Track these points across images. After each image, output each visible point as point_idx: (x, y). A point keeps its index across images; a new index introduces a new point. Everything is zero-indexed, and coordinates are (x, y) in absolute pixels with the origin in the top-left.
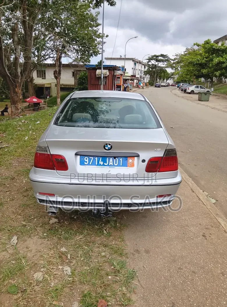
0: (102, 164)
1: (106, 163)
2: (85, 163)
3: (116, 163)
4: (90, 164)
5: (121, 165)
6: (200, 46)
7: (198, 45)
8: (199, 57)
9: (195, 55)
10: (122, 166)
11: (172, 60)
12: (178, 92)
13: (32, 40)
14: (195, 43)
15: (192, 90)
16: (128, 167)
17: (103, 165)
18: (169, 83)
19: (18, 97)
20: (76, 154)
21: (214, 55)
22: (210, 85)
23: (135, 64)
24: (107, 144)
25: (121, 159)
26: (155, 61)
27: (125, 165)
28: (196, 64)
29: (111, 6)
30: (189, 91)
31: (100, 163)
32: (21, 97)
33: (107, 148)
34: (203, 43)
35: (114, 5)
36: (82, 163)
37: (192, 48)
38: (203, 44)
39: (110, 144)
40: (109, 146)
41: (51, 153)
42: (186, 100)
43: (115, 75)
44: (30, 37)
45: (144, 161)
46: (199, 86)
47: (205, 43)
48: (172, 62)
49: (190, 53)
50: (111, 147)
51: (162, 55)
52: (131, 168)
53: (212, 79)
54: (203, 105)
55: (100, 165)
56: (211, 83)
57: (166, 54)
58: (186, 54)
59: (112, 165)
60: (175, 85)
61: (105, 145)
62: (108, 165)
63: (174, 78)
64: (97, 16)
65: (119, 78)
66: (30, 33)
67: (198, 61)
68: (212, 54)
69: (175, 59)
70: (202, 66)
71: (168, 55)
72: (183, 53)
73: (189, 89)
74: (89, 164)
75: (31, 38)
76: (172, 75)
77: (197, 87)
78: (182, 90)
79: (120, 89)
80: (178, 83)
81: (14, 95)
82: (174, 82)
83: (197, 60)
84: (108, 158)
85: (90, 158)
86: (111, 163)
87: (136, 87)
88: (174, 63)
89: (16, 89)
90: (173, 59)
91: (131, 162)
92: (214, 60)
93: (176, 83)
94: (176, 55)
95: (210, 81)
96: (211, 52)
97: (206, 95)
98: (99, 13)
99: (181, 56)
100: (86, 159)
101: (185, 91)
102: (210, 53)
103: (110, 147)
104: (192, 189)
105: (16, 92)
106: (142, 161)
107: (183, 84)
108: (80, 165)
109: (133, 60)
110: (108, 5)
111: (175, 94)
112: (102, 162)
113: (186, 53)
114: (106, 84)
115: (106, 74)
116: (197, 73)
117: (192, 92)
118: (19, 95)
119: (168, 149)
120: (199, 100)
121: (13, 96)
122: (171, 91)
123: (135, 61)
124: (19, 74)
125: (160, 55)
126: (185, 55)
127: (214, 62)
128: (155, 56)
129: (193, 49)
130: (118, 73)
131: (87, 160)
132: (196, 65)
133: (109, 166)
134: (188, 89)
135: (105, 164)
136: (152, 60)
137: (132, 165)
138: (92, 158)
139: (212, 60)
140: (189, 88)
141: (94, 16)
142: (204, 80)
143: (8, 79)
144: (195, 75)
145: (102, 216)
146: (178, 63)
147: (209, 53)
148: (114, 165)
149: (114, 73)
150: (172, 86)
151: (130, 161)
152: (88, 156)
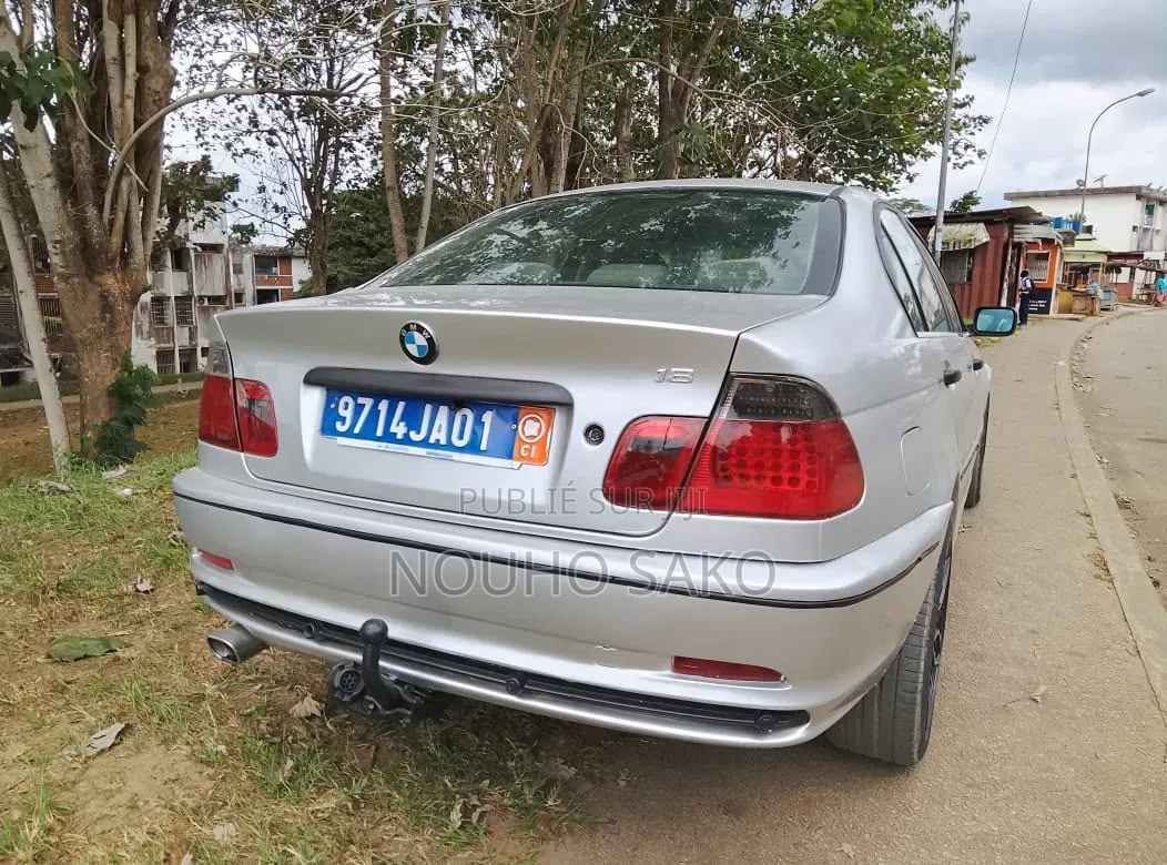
0: (399, 436)
1: (418, 432)
2: (338, 424)
3: (461, 437)
4: (356, 431)
10: (486, 453)
16: (516, 464)
17: (406, 440)
20: (312, 379)
23: (1150, 210)
24: (409, 328)
25: (488, 417)
31: (393, 429)
33: (412, 349)
36: (328, 425)
39: (421, 329)
40: (420, 340)
41: (234, 376)
43: (1018, 246)
45: (595, 433)
52: (528, 469)
55: (394, 438)
59: (443, 442)
61: (406, 333)
62: (424, 443)
65: (1044, 257)
74: (350, 433)
79: (1048, 305)
84: (429, 406)
85: (361, 400)
86: (438, 435)
87: (1141, 302)
91: (534, 437)
100: (346, 407)
103: (426, 344)
106: (587, 434)
108: (320, 435)
109: (1138, 193)
112: (402, 424)
114: (969, 279)
115: (970, 241)
123: (1149, 199)
130: (1030, 236)
131: (348, 413)
133: (430, 446)
135: (414, 436)
137: (539, 456)
138: (368, 402)
148: (450, 446)
149: (1011, 234)
151: (532, 427)
152: (356, 391)
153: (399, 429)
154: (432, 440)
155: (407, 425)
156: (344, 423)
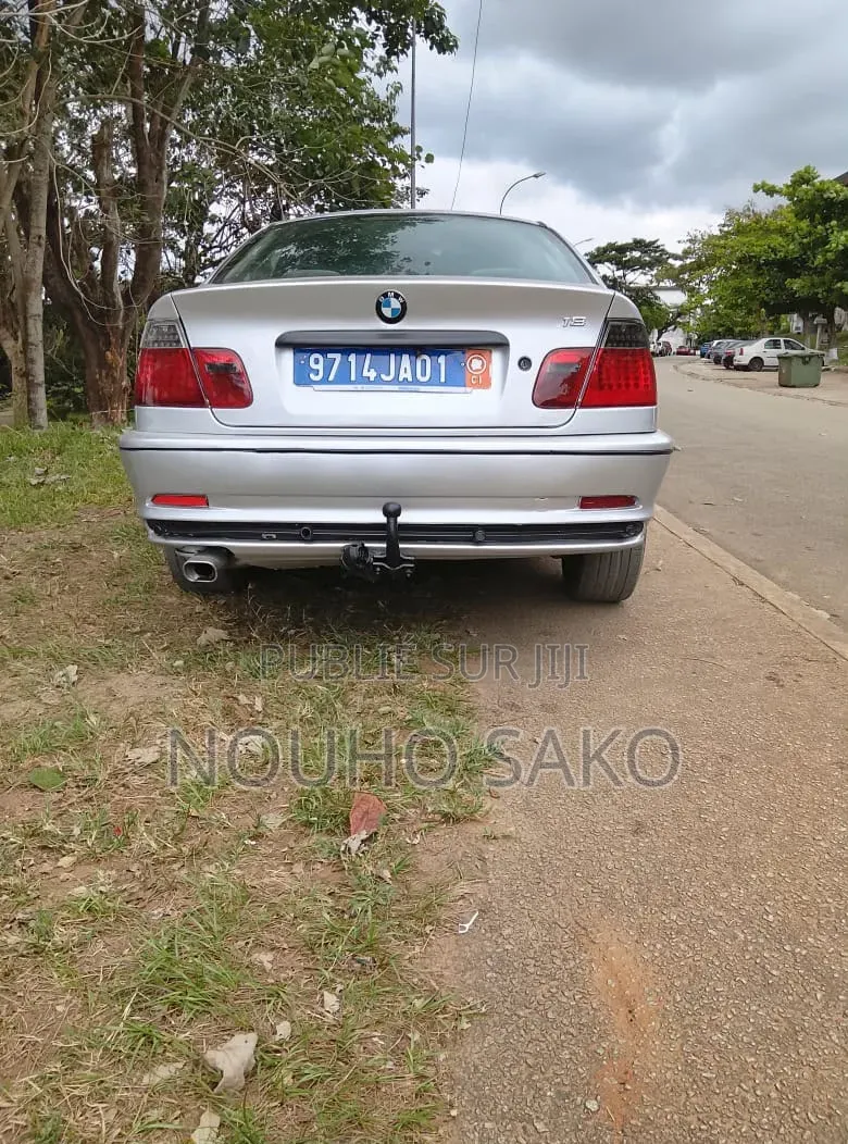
0: (372, 379)
1: (389, 374)
2: (312, 376)
3: (424, 374)
4: (331, 378)
5: (443, 380)
6: (779, 192)
7: (771, 191)
8: (777, 240)
9: (762, 235)
10: (445, 384)
11: (676, 257)
12: (703, 367)
13: (162, 182)
14: (759, 183)
15: (755, 355)
16: (468, 389)
17: (378, 381)
18: (668, 346)
19: (113, 382)
20: (281, 344)
21: (834, 223)
22: (825, 338)
24: (385, 295)
25: (442, 359)
26: (614, 267)
27: (456, 379)
28: (767, 263)
29: (439, 53)
30: (745, 360)
31: (365, 373)
32: (124, 383)
33: (387, 312)
34: (789, 183)
35: (451, 49)
36: (302, 378)
37: (749, 209)
38: (788, 187)
39: (397, 296)
40: (396, 304)
41: (192, 346)
42: (732, 388)
44: (155, 172)
45: (525, 363)
46: (782, 339)
47: (794, 183)
48: (678, 263)
49: (743, 226)
50: (404, 305)
51: (639, 244)
52: (478, 394)
53: (830, 317)
54: (798, 397)
55: (367, 381)
56: (826, 331)
57: (653, 240)
58: (728, 232)
59: (410, 379)
60: (692, 351)
61: (382, 299)
62: (395, 380)
63: (685, 325)
64: (391, 97)
66: (157, 155)
67: (774, 251)
68: (826, 219)
69: (687, 253)
70: (789, 267)
71: (659, 243)
72: (716, 232)
73: (741, 354)
74: (325, 381)
75: (160, 172)
76: (679, 315)
77: (776, 345)
78: (717, 361)
80: (701, 341)
81: (100, 375)
82: (689, 339)
83: (769, 247)
84: (393, 356)
85: (330, 356)
86: (406, 374)
88: (683, 269)
89: (108, 353)
90: (680, 252)
91: (479, 370)
92: (832, 238)
93: (694, 344)
94: (690, 241)
95: (823, 325)
96: (822, 214)
97: (805, 363)
98: (398, 89)
99: (710, 242)
100: (317, 362)
101: (728, 363)
102: (817, 215)
103: (399, 306)
104: (735, 579)
105: (106, 363)
106: (519, 364)
107: (719, 343)
108: (294, 386)
110: (431, 48)
111: (691, 374)
112: (372, 370)
113: (726, 229)
116: (772, 295)
117: (756, 364)
118: (117, 375)
119: (614, 320)
120: (782, 385)
121: (98, 376)
122: (676, 368)
124: (119, 299)
125: (631, 241)
126: (725, 235)
127: (834, 245)
128: (611, 247)
129: (755, 214)
131: (320, 367)
132: (764, 267)
133: (400, 383)
134: (737, 351)
135: (383, 376)
136: (600, 262)
137: (485, 382)
138: (338, 357)
139: (825, 241)
140: (744, 348)
141: (383, 98)
142: (801, 325)
143: (79, 317)
144: (764, 304)
145: (378, 569)
146: (699, 266)
147: (812, 221)
148: (416, 382)
150: (679, 353)
151: (476, 364)
152: (324, 349)
153: (372, 375)
154: (401, 379)
155: (376, 370)
156: (317, 374)
